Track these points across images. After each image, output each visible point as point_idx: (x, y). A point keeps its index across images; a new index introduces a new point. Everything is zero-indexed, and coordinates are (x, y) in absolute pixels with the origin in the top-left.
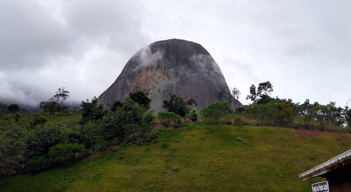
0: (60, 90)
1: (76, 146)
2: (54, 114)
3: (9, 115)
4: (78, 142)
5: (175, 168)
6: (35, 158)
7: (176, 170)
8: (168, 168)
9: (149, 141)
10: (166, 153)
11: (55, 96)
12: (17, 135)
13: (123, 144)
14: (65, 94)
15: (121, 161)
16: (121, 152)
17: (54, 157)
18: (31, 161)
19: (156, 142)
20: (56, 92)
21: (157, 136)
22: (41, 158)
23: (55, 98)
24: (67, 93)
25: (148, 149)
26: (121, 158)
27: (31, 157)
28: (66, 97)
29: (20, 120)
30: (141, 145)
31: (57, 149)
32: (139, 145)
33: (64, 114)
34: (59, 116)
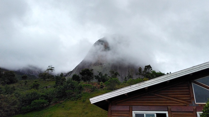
0: (49, 67)
1: (43, 101)
2: (45, 80)
3: (22, 81)
4: (44, 99)
5: (86, 112)
6: (25, 106)
7: (86, 113)
8: (83, 112)
9: (77, 99)
10: (84, 104)
11: (47, 70)
12: (18, 95)
13: (65, 100)
14: (52, 69)
15: (63, 108)
16: (63, 104)
17: (33, 106)
18: (23, 108)
19: (80, 99)
20: (47, 68)
21: (81, 96)
22: (27, 106)
23: (47, 71)
24: (54, 68)
25: (76, 103)
26: (63, 107)
27: (23, 106)
28: (53, 70)
29: (27, 84)
30: (73, 100)
31: (35, 102)
32: (72, 101)
33: (51, 80)
34: (48, 81)
